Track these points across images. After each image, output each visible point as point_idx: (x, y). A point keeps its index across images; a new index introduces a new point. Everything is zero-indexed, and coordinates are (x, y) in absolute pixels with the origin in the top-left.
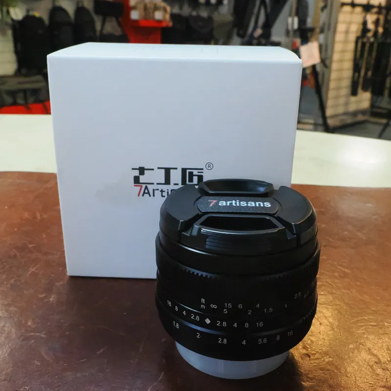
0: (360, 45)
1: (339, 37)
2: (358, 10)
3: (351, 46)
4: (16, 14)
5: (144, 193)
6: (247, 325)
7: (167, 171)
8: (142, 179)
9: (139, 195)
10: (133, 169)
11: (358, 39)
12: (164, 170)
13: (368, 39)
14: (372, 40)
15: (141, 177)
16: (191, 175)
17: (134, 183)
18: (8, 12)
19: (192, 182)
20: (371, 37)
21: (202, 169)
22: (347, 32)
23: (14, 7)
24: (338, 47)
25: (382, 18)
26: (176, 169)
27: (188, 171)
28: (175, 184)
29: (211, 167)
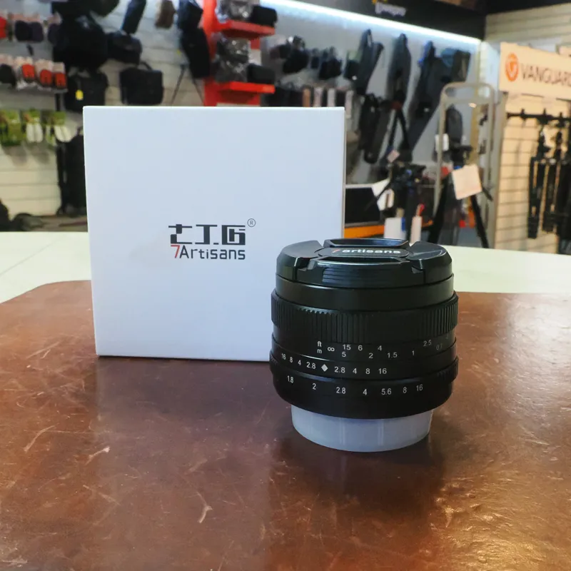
0: (536, 168)
1: (507, 158)
2: (532, 122)
3: (524, 171)
4: (63, 134)
5: (182, 254)
6: (368, 371)
7: (207, 229)
8: (180, 238)
9: (176, 257)
10: (170, 227)
11: (532, 160)
12: (203, 227)
13: (548, 160)
14: (553, 161)
15: (178, 235)
16: (232, 232)
17: (172, 243)
18: (53, 131)
19: (233, 240)
20: (551, 158)
21: (244, 226)
22: (517, 152)
23: (61, 124)
24: (506, 172)
25: (565, 133)
26: (216, 226)
27: (228, 228)
28: (215, 244)
29: (254, 223)
